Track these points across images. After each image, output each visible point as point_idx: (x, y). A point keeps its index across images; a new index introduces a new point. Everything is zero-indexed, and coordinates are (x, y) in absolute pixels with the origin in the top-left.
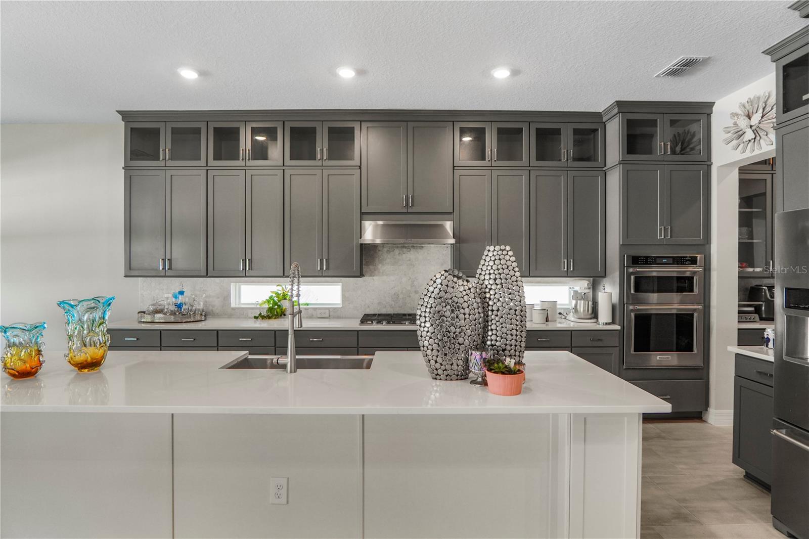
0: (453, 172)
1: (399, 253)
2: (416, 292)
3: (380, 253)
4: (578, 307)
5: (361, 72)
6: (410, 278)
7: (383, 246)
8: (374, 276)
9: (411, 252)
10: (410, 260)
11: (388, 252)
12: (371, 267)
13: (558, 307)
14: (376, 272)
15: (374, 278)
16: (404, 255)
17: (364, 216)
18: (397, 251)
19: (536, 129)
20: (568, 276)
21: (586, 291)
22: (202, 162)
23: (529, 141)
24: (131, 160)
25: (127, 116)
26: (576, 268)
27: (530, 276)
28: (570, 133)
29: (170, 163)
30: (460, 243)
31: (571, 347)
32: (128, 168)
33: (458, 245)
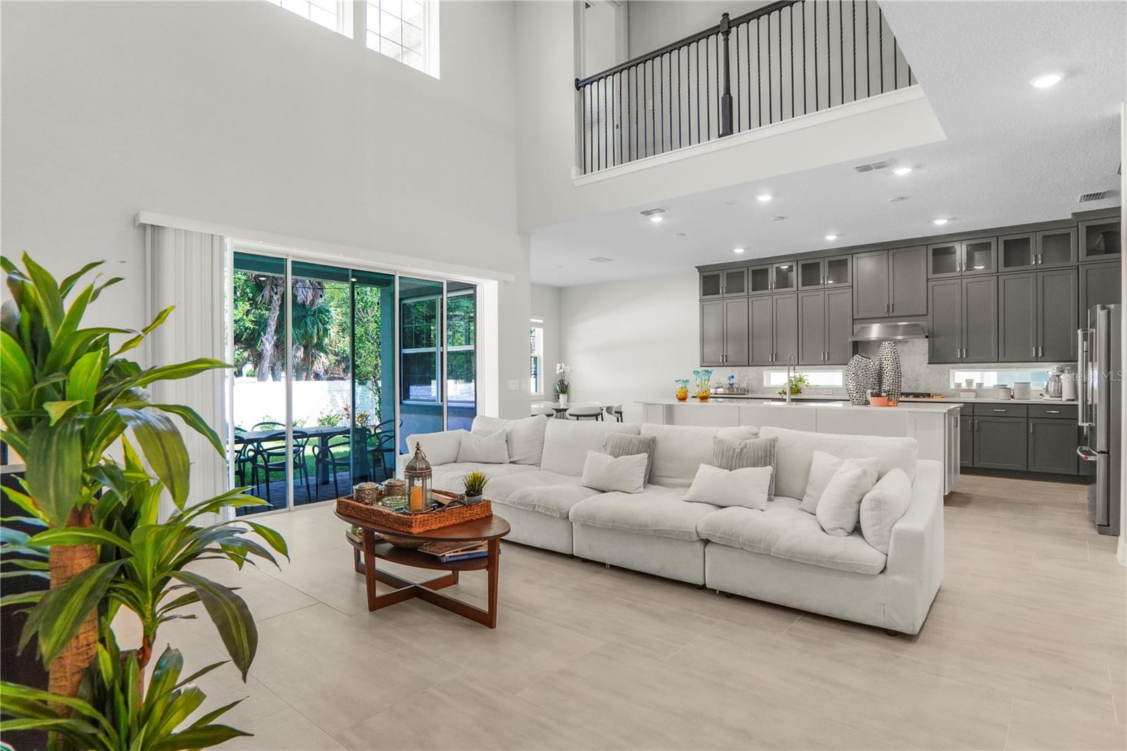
0: (927, 283)
4: (1049, 387)
13: (1032, 389)
17: (856, 322)
19: (1005, 241)
20: (1037, 361)
21: (1058, 374)
22: (745, 293)
23: (997, 252)
24: (704, 295)
25: (701, 269)
26: (1045, 354)
27: (998, 362)
28: (1040, 240)
29: (726, 295)
30: (933, 337)
31: (1028, 418)
32: (701, 301)
33: (932, 339)
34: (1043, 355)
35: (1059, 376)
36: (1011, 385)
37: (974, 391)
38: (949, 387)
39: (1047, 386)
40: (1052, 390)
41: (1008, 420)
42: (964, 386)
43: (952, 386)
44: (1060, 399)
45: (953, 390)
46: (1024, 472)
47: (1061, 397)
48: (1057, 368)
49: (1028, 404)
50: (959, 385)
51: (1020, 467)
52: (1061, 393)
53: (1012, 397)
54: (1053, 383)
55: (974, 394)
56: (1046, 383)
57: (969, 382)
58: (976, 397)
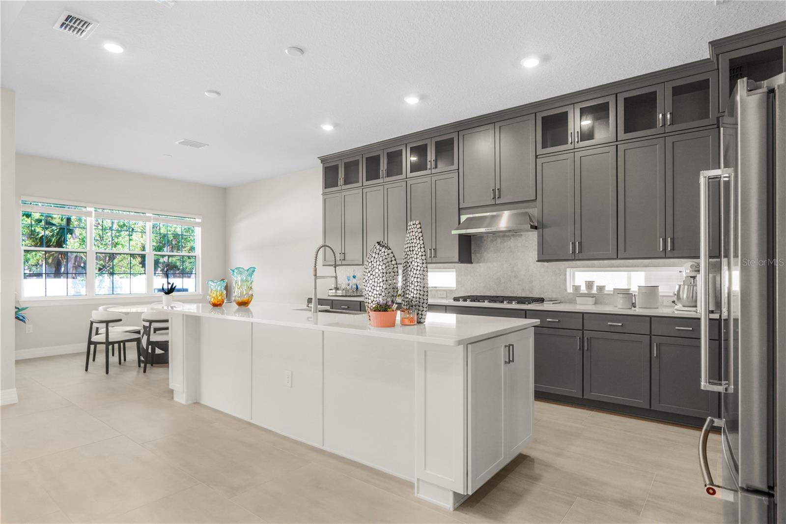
0: (536, 160)
1: (501, 242)
2: (516, 277)
3: (485, 242)
4: (681, 293)
5: (423, 97)
6: (511, 264)
7: (488, 236)
8: (480, 263)
9: (511, 240)
10: (510, 248)
11: (492, 241)
12: (478, 255)
13: (660, 294)
14: (482, 259)
15: (481, 264)
16: (505, 243)
17: (462, 211)
18: (499, 240)
19: (625, 99)
20: (665, 258)
21: (693, 274)
22: (360, 184)
23: (616, 114)
24: (325, 188)
25: (323, 160)
26: (676, 247)
27: (617, 258)
28: (669, 93)
29: (344, 187)
30: (542, 228)
31: (650, 335)
32: (324, 194)
33: (541, 230)
34: (673, 248)
35: (694, 277)
36: (634, 289)
37: (593, 296)
38: (566, 290)
39: (679, 291)
40: (685, 296)
41: (626, 337)
42: (583, 289)
43: (570, 290)
44: (694, 309)
45: (570, 293)
46: (647, 410)
47: (696, 306)
48: (691, 266)
49: (651, 317)
50: (577, 288)
51: (642, 403)
52: (696, 301)
53: (634, 305)
54: (686, 287)
55: (591, 300)
56: (677, 287)
57: (590, 285)
58: (596, 303)
